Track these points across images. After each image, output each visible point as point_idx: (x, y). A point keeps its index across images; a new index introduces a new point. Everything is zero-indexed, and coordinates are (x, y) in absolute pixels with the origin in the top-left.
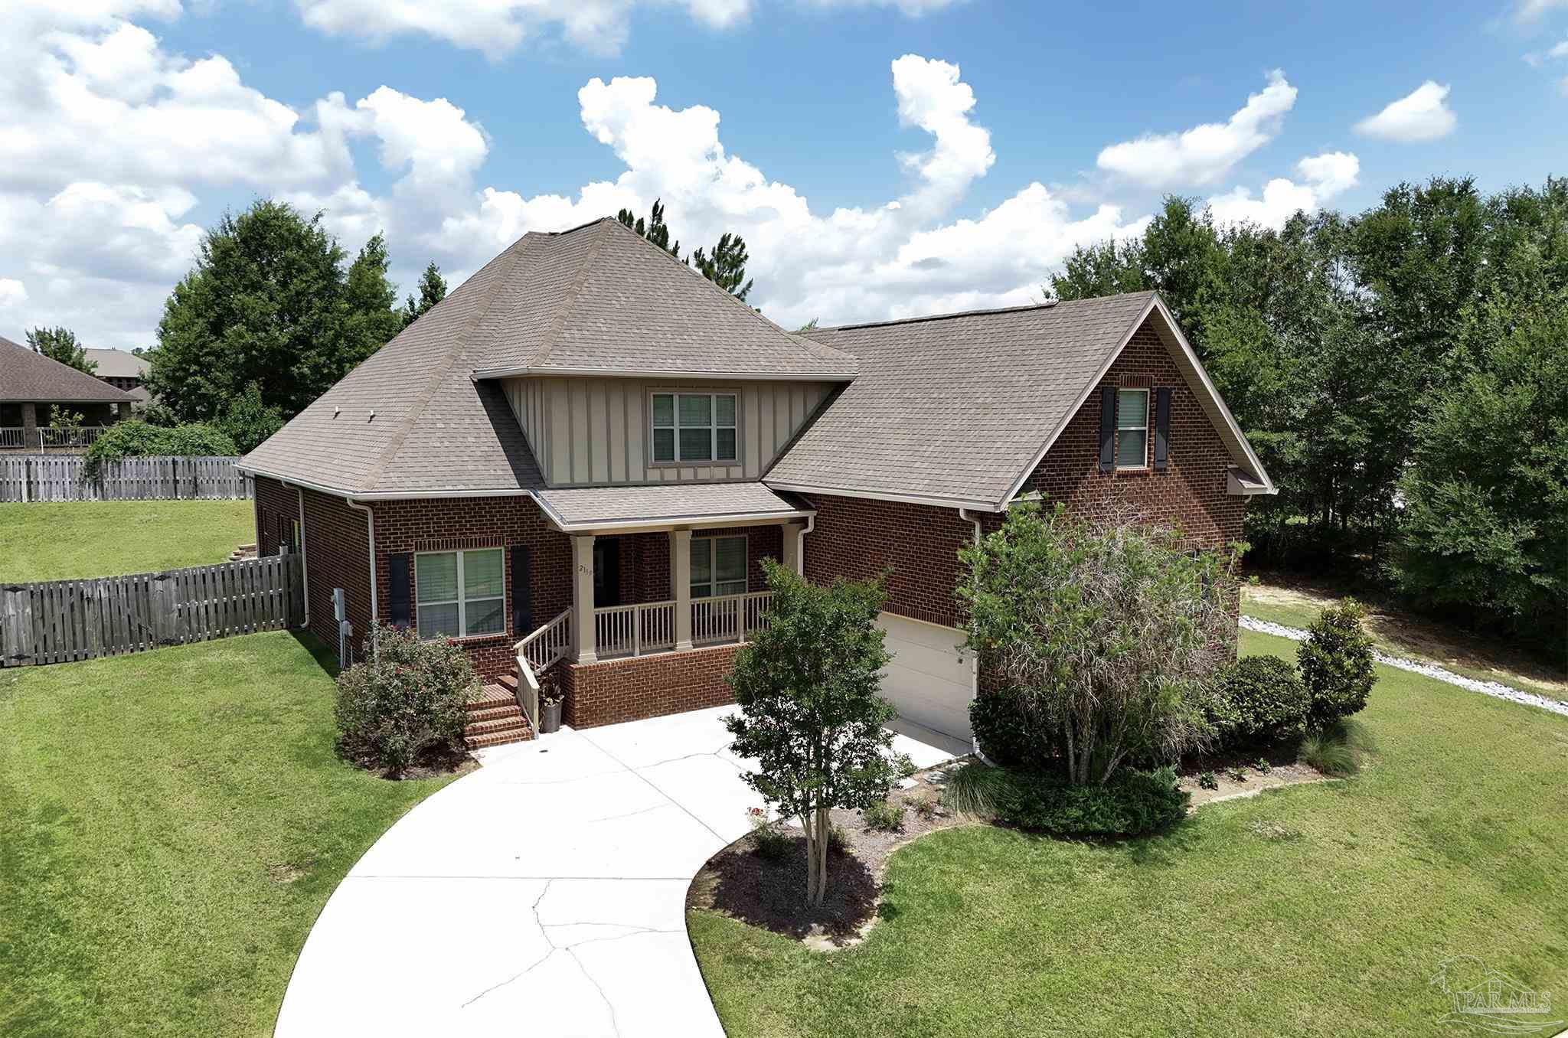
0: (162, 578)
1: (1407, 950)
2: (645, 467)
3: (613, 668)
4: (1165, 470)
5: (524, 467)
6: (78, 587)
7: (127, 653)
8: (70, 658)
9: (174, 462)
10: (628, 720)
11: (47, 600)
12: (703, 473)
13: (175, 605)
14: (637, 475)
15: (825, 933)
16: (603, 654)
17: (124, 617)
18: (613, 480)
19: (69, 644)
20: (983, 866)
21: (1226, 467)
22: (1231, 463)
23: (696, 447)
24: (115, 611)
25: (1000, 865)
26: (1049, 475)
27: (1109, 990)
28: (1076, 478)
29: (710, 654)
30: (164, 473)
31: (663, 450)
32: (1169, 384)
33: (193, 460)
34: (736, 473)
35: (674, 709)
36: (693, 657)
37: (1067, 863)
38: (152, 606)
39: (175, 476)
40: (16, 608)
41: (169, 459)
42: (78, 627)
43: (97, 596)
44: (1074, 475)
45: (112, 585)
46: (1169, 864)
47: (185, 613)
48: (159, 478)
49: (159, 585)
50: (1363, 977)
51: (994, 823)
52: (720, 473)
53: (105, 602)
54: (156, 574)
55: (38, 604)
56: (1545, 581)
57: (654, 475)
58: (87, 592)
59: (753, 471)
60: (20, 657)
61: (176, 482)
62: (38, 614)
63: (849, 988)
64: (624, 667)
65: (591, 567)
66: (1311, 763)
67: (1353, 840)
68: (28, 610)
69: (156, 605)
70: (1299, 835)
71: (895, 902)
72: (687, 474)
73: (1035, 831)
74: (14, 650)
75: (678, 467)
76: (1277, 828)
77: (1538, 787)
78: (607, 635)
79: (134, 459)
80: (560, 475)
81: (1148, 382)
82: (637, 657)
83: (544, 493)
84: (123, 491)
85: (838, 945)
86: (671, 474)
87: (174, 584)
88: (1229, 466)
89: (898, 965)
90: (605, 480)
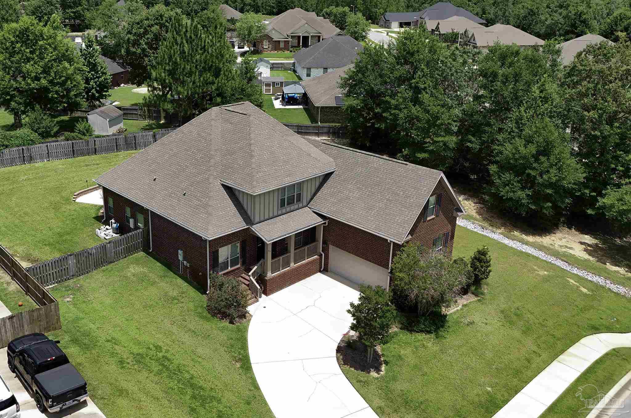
1: (502, 357)
2: (278, 211)
3: (275, 276)
4: (439, 215)
5: (245, 216)
6: (87, 251)
8: (86, 273)
9: (23, 149)
10: (279, 290)
11: (79, 256)
12: (292, 208)
13: (113, 251)
14: (275, 213)
15: (374, 371)
16: (273, 272)
17: (100, 257)
19: (86, 268)
20: (403, 345)
23: (291, 201)
24: (97, 256)
25: (407, 343)
27: (441, 379)
28: (418, 226)
29: (299, 267)
30: (19, 154)
31: (282, 204)
32: (442, 192)
33: (29, 147)
34: (301, 205)
36: (295, 269)
37: (422, 341)
38: (107, 252)
39: (23, 154)
40: (72, 261)
41: (21, 148)
42: (88, 263)
43: (92, 252)
45: (96, 248)
46: (445, 338)
47: (116, 252)
48: (18, 156)
50: (493, 367)
51: (401, 329)
52: (296, 207)
53: (95, 253)
56: (533, 207)
57: (280, 213)
58: (90, 251)
59: (305, 204)
61: (24, 157)
62: (77, 261)
63: (387, 387)
64: (279, 276)
65: (271, 250)
66: (473, 293)
67: (486, 321)
68: (75, 261)
70: (474, 322)
71: (387, 359)
72: (288, 210)
73: (411, 331)
74: (71, 274)
75: (286, 208)
76: (468, 320)
77: (531, 292)
78: (274, 267)
79: (7, 150)
80: (257, 220)
81: (437, 194)
82: (281, 271)
83: (254, 226)
84: (5, 163)
85: (379, 374)
86: (284, 211)
87: (112, 244)
89: (394, 379)
90: (268, 217)
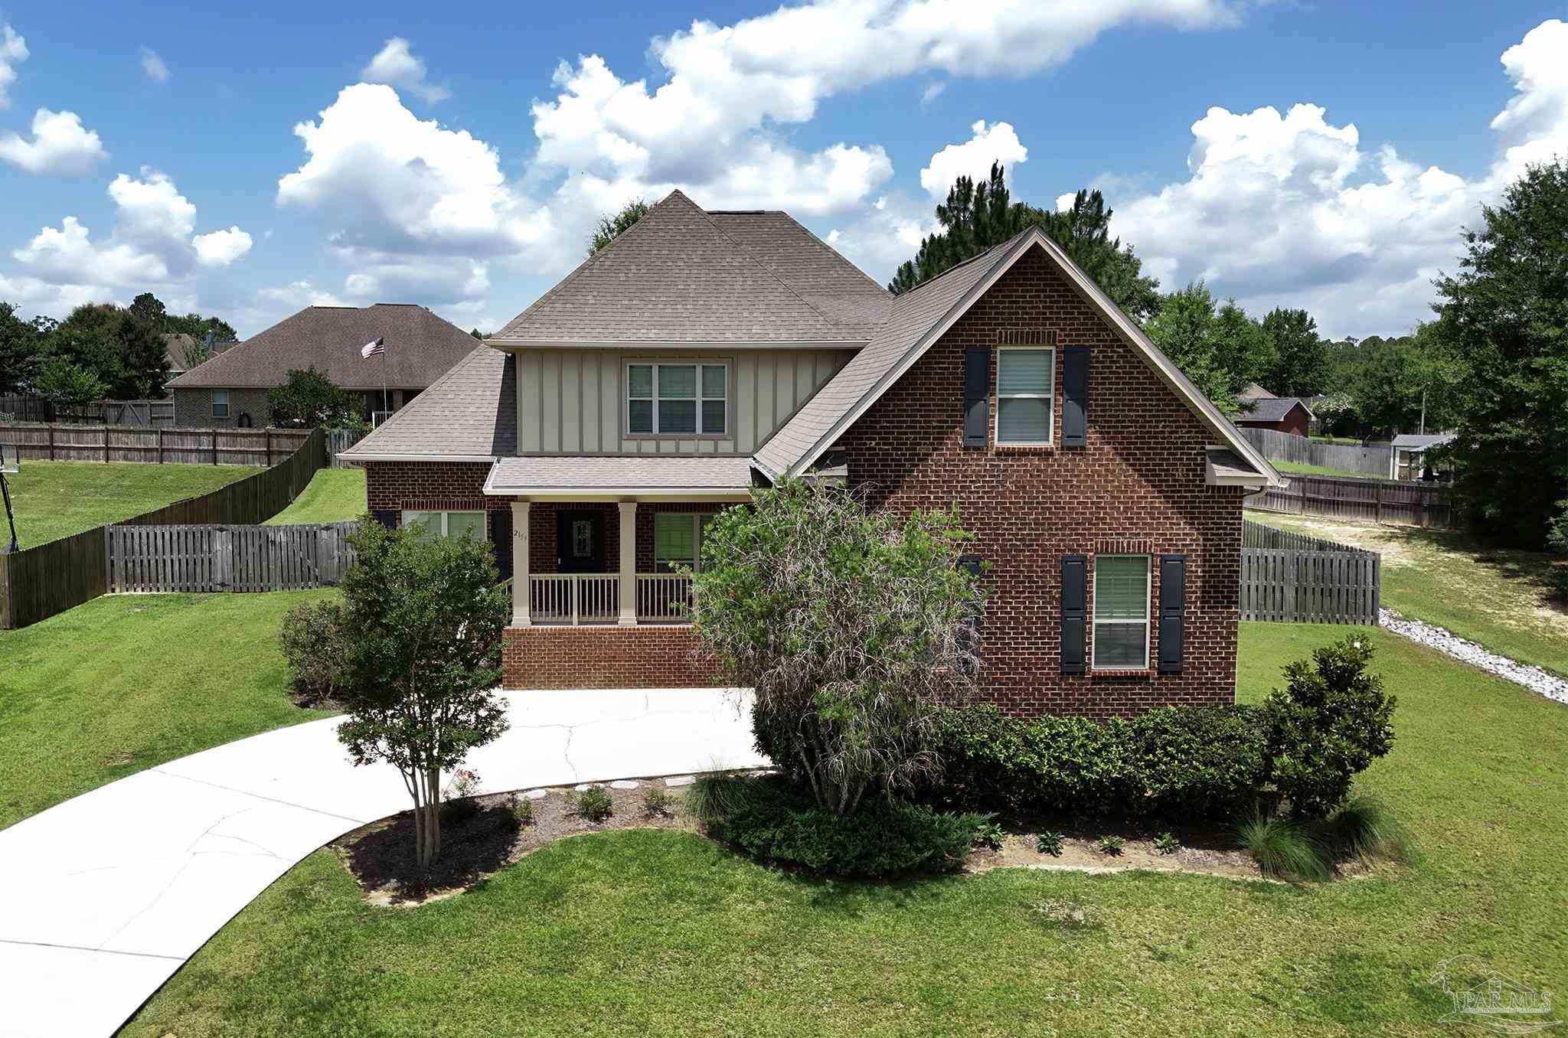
0: (327, 528)
2: (620, 439)
3: (543, 633)
4: (1083, 448)
5: (508, 435)
6: (265, 532)
7: (299, 589)
10: (559, 688)
11: (243, 540)
12: (686, 446)
13: (336, 552)
14: (610, 445)
15: (395, 890)
16: (536, 619)
17: (298, 559)
18: (585, 450)
19: (257, 578)
21: (1204, 448)
22: (1210, 443)
23: (677, 420)
24: (291, 554)
26: (880, 449)
28: (924, 454)
29: (652, 633)
31: (639, 421)
32: (1087, 341)
34: (726, 446)
35: (609, 683)
36: (631, 633)
38: (319, 551)
40: (222, 544)
42: (264, 564)
43: (278, 540)
44: (921, 450)
47: (343, 560)
49: (324, 533)
51: (710, 833)
52: (707, 446)
53: (284, 545)
54: (323, 525)
55: (236, 543)
57: (629, 446)
58: (272, 534)
59: (746, 447)
60: (223, 585)
62: (236, 551)
64: (555, 634)
65: (526, 533)
68: (230, 547)
69: (322, 550)
72: (667, 446)
74: (219, 578)
75: (657, 439)
76: (1076, 913)
78: (543, 600)
80: (528, 446)
81: (1051, 339)
82: (575, 626)
83: (499, 460)
85: (394, 903)
86: (649, 446)
87: (336, 534)
88: (1208, 447)
90: (576, 449)
